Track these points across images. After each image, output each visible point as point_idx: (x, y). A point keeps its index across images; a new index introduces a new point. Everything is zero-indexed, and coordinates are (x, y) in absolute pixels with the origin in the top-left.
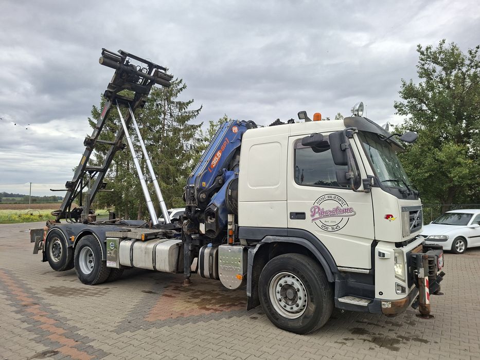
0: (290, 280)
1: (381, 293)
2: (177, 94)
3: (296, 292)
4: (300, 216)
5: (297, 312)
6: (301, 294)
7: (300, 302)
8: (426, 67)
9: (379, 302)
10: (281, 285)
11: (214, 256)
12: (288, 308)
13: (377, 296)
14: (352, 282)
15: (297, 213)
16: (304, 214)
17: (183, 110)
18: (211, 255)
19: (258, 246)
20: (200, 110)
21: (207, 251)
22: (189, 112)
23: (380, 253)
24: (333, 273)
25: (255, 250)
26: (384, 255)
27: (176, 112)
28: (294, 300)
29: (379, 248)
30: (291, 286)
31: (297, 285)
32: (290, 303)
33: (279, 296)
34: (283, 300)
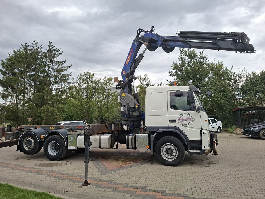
0: (169, 146)
1: (204, 147)
2: (57, 56)
3: (172, 150)
4: (174, 121)
5: (173, 158)
6: (174, 151)
7: (174, 154)
8: (182, 57)
9: (204, 150)
10: (166, 149)
11: (134, 139)
12: (169, 157)
13: (203, 148)
14: (193, 144)
15: (172, 120)
16: (175, 120)
17: (61, 66)
18: (132, 138)
19: (156, 133)
20: (71, 66)
21: (130, 137)
22: (64, 67)
23: (204, 133)
24: (187, 142)
25: (154, 135)
26: (205, 133)
27: (56, 66)
28: (171, 154)
29: (203, 131)
30: (170, 149)
31: (172, 148)
32: (170, 155)
33: (165, 153)
34: (167, 154)
